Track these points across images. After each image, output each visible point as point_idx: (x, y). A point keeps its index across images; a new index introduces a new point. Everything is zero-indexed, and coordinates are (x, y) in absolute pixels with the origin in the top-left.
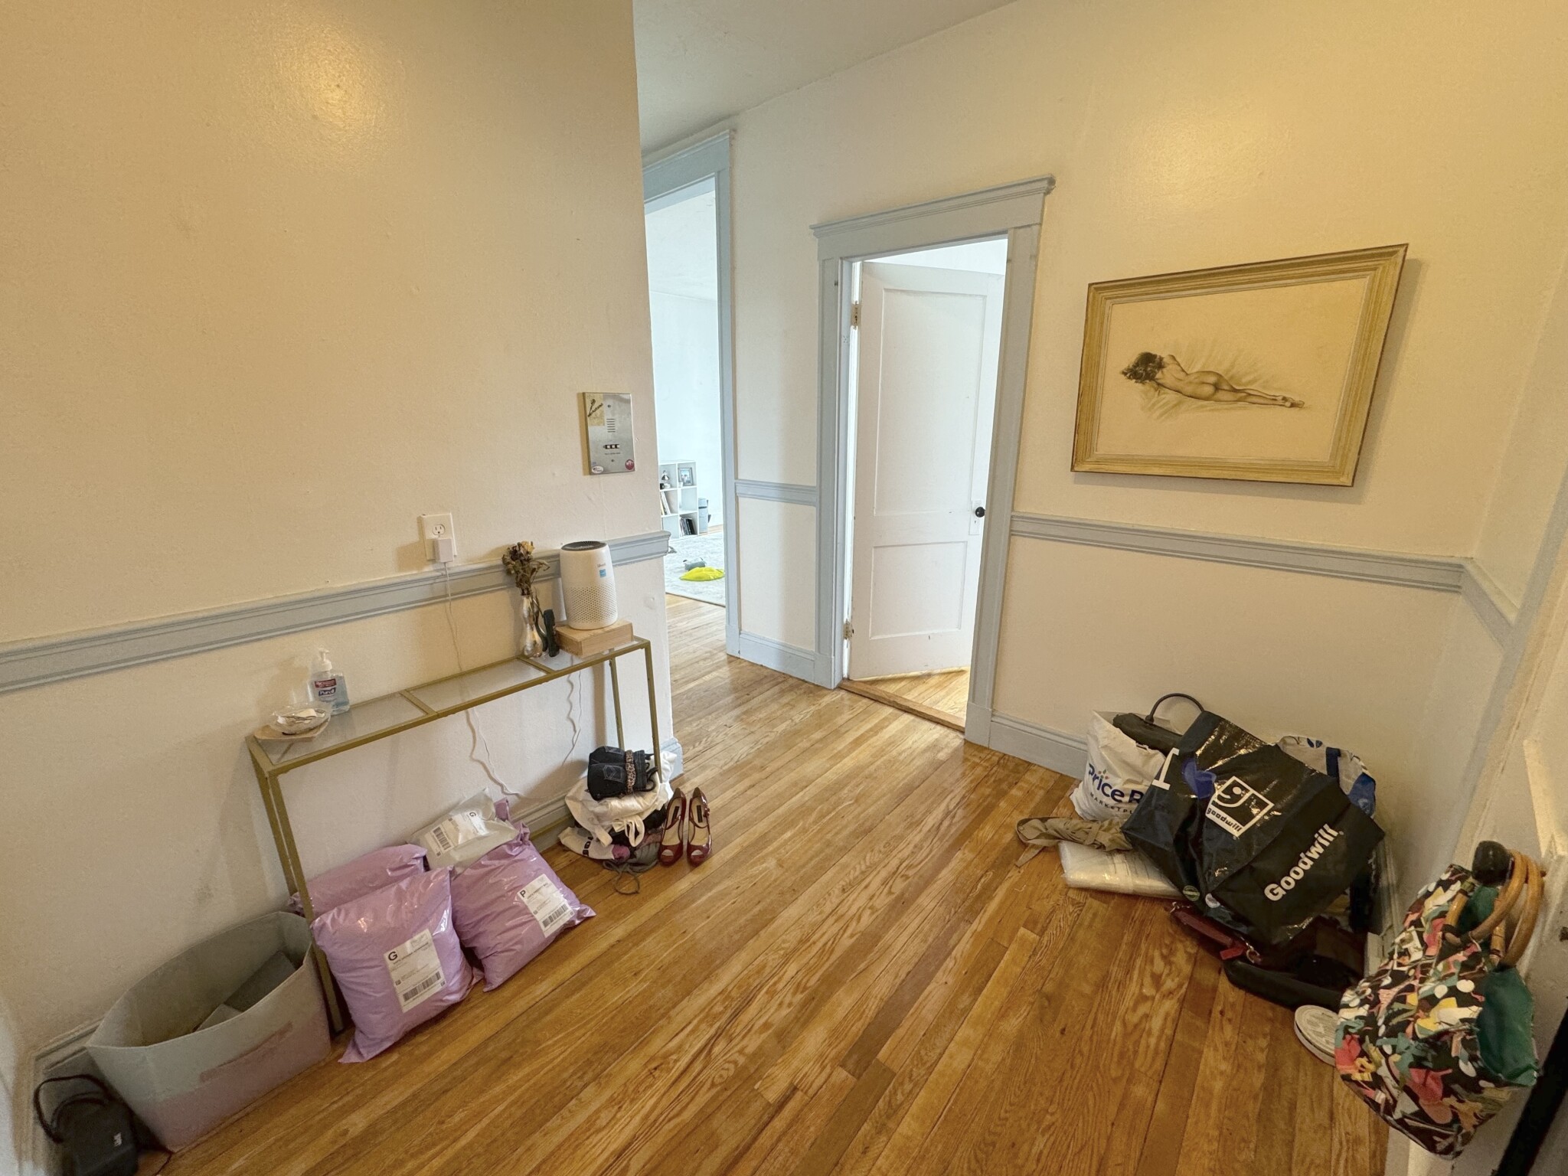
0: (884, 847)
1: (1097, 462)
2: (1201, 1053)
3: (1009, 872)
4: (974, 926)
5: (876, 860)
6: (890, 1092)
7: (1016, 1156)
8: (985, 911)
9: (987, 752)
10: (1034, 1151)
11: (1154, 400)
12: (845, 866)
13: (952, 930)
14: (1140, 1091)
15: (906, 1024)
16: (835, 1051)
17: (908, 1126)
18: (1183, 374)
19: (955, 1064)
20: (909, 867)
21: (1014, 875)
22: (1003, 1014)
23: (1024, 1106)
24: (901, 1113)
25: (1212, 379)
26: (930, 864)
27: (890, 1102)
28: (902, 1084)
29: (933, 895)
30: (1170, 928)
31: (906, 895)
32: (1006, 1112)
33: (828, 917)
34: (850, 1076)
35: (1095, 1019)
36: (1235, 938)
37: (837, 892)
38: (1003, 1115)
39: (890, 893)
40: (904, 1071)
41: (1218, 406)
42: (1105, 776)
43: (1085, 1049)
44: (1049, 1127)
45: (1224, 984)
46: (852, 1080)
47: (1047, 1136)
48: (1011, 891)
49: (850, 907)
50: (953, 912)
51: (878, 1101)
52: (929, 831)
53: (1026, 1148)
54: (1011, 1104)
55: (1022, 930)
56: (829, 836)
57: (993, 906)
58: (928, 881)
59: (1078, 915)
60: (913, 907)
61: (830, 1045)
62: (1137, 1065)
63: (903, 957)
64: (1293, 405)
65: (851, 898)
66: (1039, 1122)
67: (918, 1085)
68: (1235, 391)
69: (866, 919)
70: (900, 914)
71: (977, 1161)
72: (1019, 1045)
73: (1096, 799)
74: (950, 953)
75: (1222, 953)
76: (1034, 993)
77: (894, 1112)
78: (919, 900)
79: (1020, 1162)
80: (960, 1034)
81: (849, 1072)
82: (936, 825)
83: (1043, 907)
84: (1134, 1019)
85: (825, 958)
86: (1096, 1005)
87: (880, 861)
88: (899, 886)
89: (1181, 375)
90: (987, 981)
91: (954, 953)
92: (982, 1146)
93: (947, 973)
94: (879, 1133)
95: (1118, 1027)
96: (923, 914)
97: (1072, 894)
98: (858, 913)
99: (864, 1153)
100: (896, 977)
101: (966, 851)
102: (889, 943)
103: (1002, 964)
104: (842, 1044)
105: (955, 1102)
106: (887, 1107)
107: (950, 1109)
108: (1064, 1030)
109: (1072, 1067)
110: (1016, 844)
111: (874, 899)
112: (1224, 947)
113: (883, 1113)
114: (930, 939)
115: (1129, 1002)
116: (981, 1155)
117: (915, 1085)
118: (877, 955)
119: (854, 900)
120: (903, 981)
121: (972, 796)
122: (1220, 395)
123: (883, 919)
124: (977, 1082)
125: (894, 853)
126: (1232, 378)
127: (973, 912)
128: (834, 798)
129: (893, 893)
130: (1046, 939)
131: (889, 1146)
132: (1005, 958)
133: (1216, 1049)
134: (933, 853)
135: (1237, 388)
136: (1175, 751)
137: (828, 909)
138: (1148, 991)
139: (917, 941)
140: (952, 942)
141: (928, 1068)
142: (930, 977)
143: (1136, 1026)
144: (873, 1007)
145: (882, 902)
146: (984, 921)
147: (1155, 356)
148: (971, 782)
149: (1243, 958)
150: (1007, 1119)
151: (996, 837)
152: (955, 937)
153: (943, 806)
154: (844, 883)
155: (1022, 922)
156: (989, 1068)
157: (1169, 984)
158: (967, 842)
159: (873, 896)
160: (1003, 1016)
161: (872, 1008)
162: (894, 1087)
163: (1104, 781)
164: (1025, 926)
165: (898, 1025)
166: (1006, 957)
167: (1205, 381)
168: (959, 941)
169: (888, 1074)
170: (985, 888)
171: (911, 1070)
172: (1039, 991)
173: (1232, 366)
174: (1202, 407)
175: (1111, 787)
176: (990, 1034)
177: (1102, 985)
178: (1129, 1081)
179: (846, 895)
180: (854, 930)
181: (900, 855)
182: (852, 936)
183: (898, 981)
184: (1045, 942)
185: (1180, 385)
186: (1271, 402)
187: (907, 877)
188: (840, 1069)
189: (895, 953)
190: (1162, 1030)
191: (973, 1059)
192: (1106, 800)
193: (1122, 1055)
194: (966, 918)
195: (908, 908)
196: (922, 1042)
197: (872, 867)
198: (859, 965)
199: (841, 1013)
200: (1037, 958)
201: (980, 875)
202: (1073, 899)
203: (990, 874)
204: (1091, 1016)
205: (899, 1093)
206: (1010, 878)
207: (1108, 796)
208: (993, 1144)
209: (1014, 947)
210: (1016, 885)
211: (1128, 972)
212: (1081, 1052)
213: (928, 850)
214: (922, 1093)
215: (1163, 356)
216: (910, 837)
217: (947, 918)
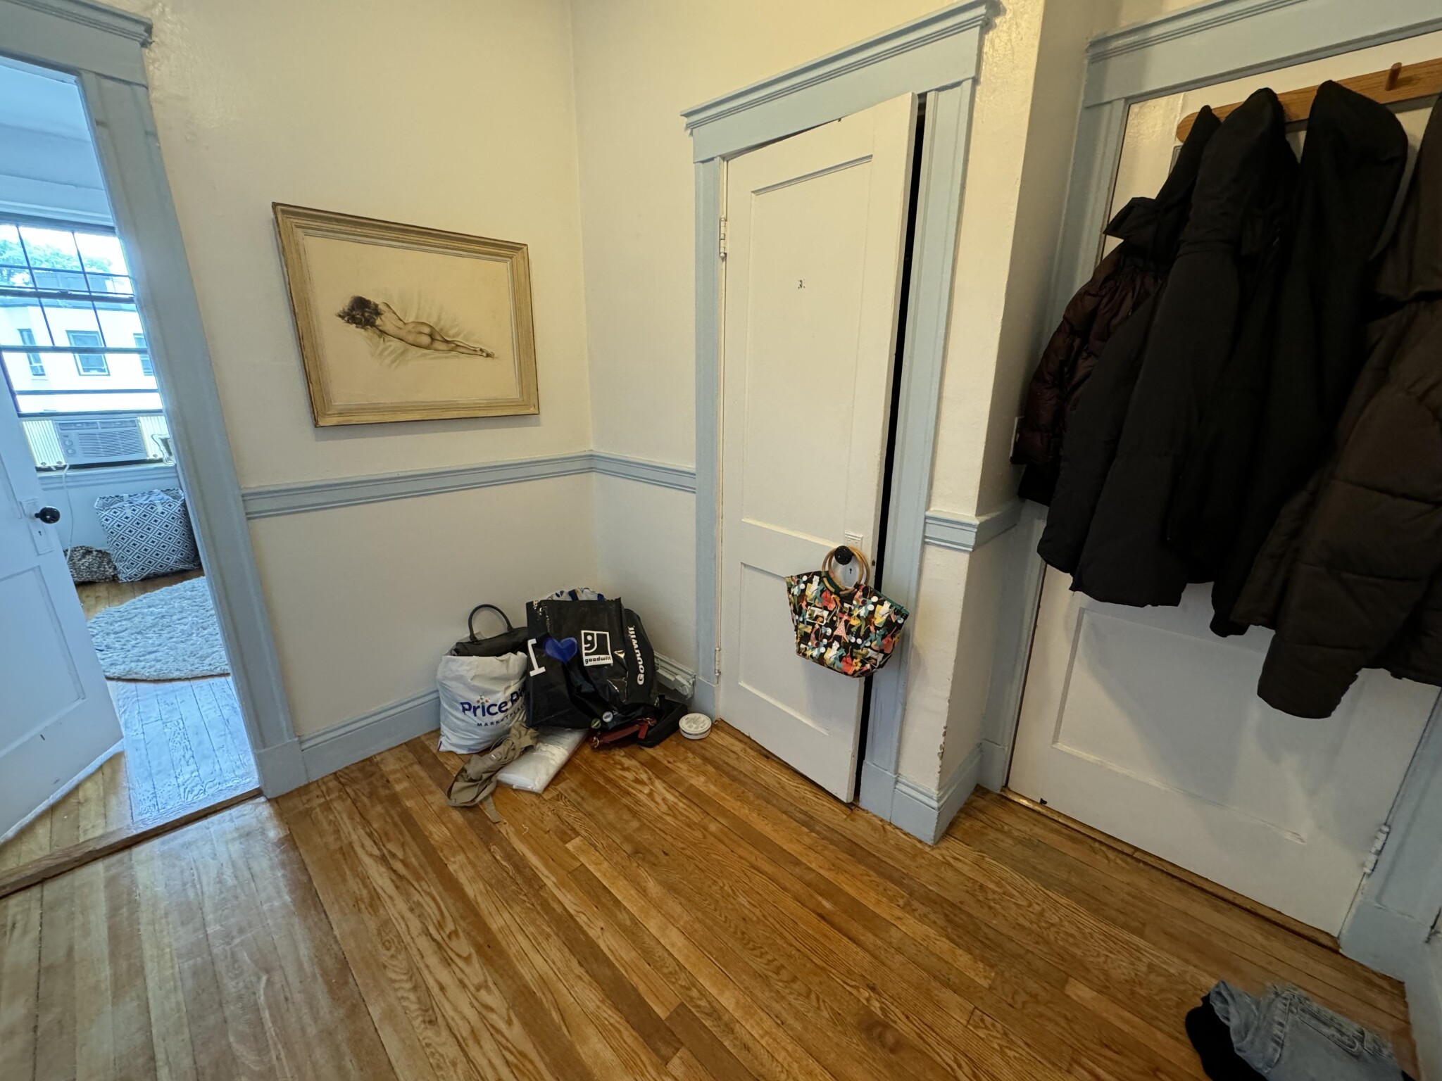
0: (388, 949)
1: (340, 414)
2: (692, 785)
3: (500, 832)
4: (549, 883)
5: (404, 964)
6: (698, 1011)
7: (751, 920)
8: (537, 868)
9: (313, 787)
10: (748, 907)
11: (381, 347)
12: (390, 1015)
13: (546, 906)
14: (713, 827)
15: (635, 980)
16: (650, 1069)
17: (728, 1000)
18: (401, 323)
19: (680, 944)
20: (440, 926)
21: (506, 830)
22: (643, 891)
23: (718, 901)
24: (718, 1006)
25: (427, 330)
26: (450, 902)
27: (707, 1014)
28: (692, 999)
29: (494, 911)
30: (602, 755)
31: (480, 939)
32: (721, 916)
33: (466, 1054)
34: (678, 1055)
35: (660, 830)
36: (637, 723)
37: (429, 1033)
38: (723, 919)
39: (467, 960)
40: (681, 994)
41: (437, 354)
42: (484, 701)
43: (682, 845)
44: (733, 890)
45: (650, 751)
46: (683, 1052)
47: (738, 894)
48: (524, 839)
49: (464, 1018)
50: (525, 898)
51: (706, 1027)
52: (397, 887)
53: (746, 911)
54: (715, 910)
55: (569, 846)
56: (312, 1030)
57: (533, 859)
58: (470, 911)
59: (569, 801)
60: (500, 937)
61: (643, 1075)
62: (697, 821)
63: (559, 964)
64: (488, 355)
65: (449, 1012)
66: (729, 895)
67: (694, 984)
68: (447, 342)
69: (492, 999)
70: (502, 953)
71: (754, 949)
72: (672, 889)
73: (486, 724)
74: (571, 916)
75: (639, 736)
76: (630, 860)
77: (715, 1012)
78: (494, 927)
79: (755, 919)
80: (653, 931)
81: (675, 1054)
82: (394, 877)
83: (550, 821)
84: (664, 808)
85: (530, 1067)
86: (648, 824)
87: (410, 958)
88: (462, 946)
89: (401, 324)
90: (610, 892)
91: (572, 912)
92: (745, 942)
93: (592, 925)
94: (732, 1031)
95: (668, 819)
96: (514, 928)
97: (547, 796)
98: (480, 1009)
99: (748, 1049)
100: (581, 978)
101: (452, 859)
102: (536, 976)
103: (598, 875)
104: (644, 1058)
105: (710, 953)
106: (712, 1019)
107: (715, 959)
108: (664, 852)
109: (693, 859)
110: (471, 815)
111: (466, 981)
112: (637, 732)
113: (716, 1023)
114: (548, 930)
115: (652, 805)
116: (751, 946)
117: (694, 986)
118: (549, 996)
119: (455, 1009)
120: (587, 972)
121: (375, 826)
122: (437, 345)
123: (501, 976)
124: (696, 931)
125: (407, 939)
126: (441, 330)
127: (534, 881)
128: (231, 1009)
129: (470, 955)
130: (583, 832)
131: (743, 1023)
132: (592, 870)
133: (692, 777)
134: (435, 893)
135: (448, 339)
136: (532, 642)
137: (452, 1051)
138: (646, 791)
139: (545, 944)
140: (559, 910)
141: (680, 969)
142: (592, 945)
143: (670, 809)
144: (610, 1012)
145: (475, 972)
146: (546, 872)
147: (369, 302)
148: (352, 819)
149: (650, 728)
150: (726, 917)
151: (450, 826)
152: (555, 906)
153: (368, 861)
154: (420, 1019)
155: (560, 843)
156: (686, 918)
157: (644, 777)
158: (441, 854)
159: (461, 981)
160: (645, 891)
161: (610, 1016)
162: (693, 1007)
163: (486, 705)
164: (566, 842)
165: (635, 990)
166: (591, 868)
167: (422, 331)
168: (560, 902)
169: (681, 1012)
170: (508, 857)
171: (681, 986)
172: (629, 856)
173: (439, 319)
174: (425, 355)
175: (495, 705)
176: (658, 907)
177: (635, 814)
178: (706, 830)
179: (440, 1020)
180: (500, 1017)
181: (414, 932)
182: (509, 1023)
183: (587, 978)
184: (586, 834)
185: (402, 333)
186: (473, 352)
187: (455, 932)
188: (670, 1066)
189: (551, 973)
190: (676, 797)
191: (678, 928)
192: (495, 718)
193: (689, 826)
194: (537, 887)
195: (499, 944)
196: (655, 968)
197: (412, 972)
198: (552, 1020)
199: (608, 1055)
200: (599, 846)
201: (491, 858)
202: (553, 798)
203: (493, 848)
204: (658, 831)
205: (699, 1003)
206: (507, 834)
207: (496, 713)
208: (743, 933)
209: (583, 859)
210: (518, 832)
211: (629, 793)
212: (683, 849)
213: (428, 899)
214: (701, 980)
215: (377, 303)
216: (393, 912)
217: (529, 905)
